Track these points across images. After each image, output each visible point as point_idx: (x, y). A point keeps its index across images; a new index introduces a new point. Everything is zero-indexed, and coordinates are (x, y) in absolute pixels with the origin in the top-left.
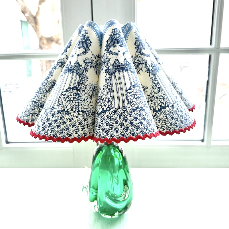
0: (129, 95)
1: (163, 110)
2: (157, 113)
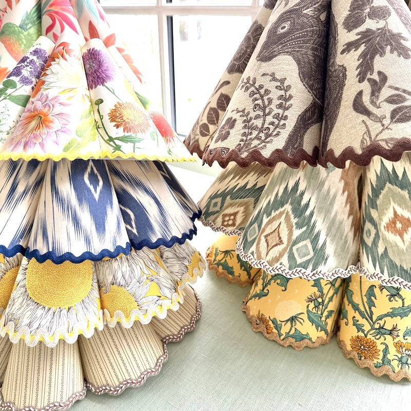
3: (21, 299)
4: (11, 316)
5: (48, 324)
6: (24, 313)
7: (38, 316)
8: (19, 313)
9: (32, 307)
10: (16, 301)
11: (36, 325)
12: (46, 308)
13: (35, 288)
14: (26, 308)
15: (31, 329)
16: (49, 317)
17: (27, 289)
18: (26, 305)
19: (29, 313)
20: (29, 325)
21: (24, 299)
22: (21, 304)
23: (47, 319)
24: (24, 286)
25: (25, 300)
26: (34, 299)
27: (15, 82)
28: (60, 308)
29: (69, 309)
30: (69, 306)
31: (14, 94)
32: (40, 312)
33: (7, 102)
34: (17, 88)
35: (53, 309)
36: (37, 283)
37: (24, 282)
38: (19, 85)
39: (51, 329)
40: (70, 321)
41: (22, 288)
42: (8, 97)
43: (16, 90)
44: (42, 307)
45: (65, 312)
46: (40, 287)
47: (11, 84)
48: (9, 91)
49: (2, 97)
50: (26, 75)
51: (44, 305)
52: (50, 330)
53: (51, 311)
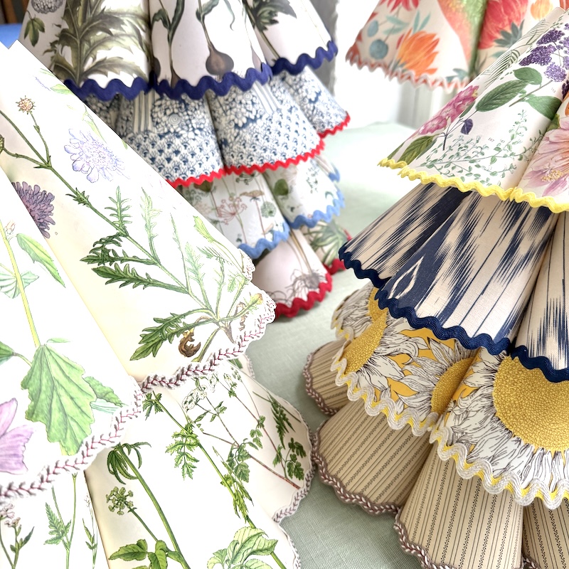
0: (157, 109)
1: (251, 124)
2: (241, 132)
3: (481, 416)
4: (460, 435)
5: (521, 468)
6: (486, 439)
7: (509, 450)
8: (476, 435)
9: (499, 433)
10: (471, 414)
11: (502, 464)
12: (523, 443)
13: (509, 406)
14: (490, 432)
15: (495, 468)
16: (525, 459)
17: (495, 404)
18: (489, 427)
19: (494, 442)
20: (493, 459)
21: (487, 417)
22: (481, 423)
23: (521, 459)
24: (489, 397)
25: (489, 420)
26: (504, 422)
27: (539, 74)
28: (543, 449)
29: (556, 454)
30: (557, 449)
31: (537, 94)
32: (511, 445)
33: (525, 105)
34: (543, 84)
35: (533, 447)
36: (512, 399)
37: (490, 391)
38: (545, 79)
39: (526, 477)
40: (553, 474)
41: (484, 399)
42: (527, 99)
43: (541, 88)
44: (515, 438)
45: (549, 457)
46: (516, 407)
47: (532, 75)
48: (529, 88)
49: (517, 98)
50: (557, 64)
51: (520, 437)
52: (523, 477)
53: (529, 449)
